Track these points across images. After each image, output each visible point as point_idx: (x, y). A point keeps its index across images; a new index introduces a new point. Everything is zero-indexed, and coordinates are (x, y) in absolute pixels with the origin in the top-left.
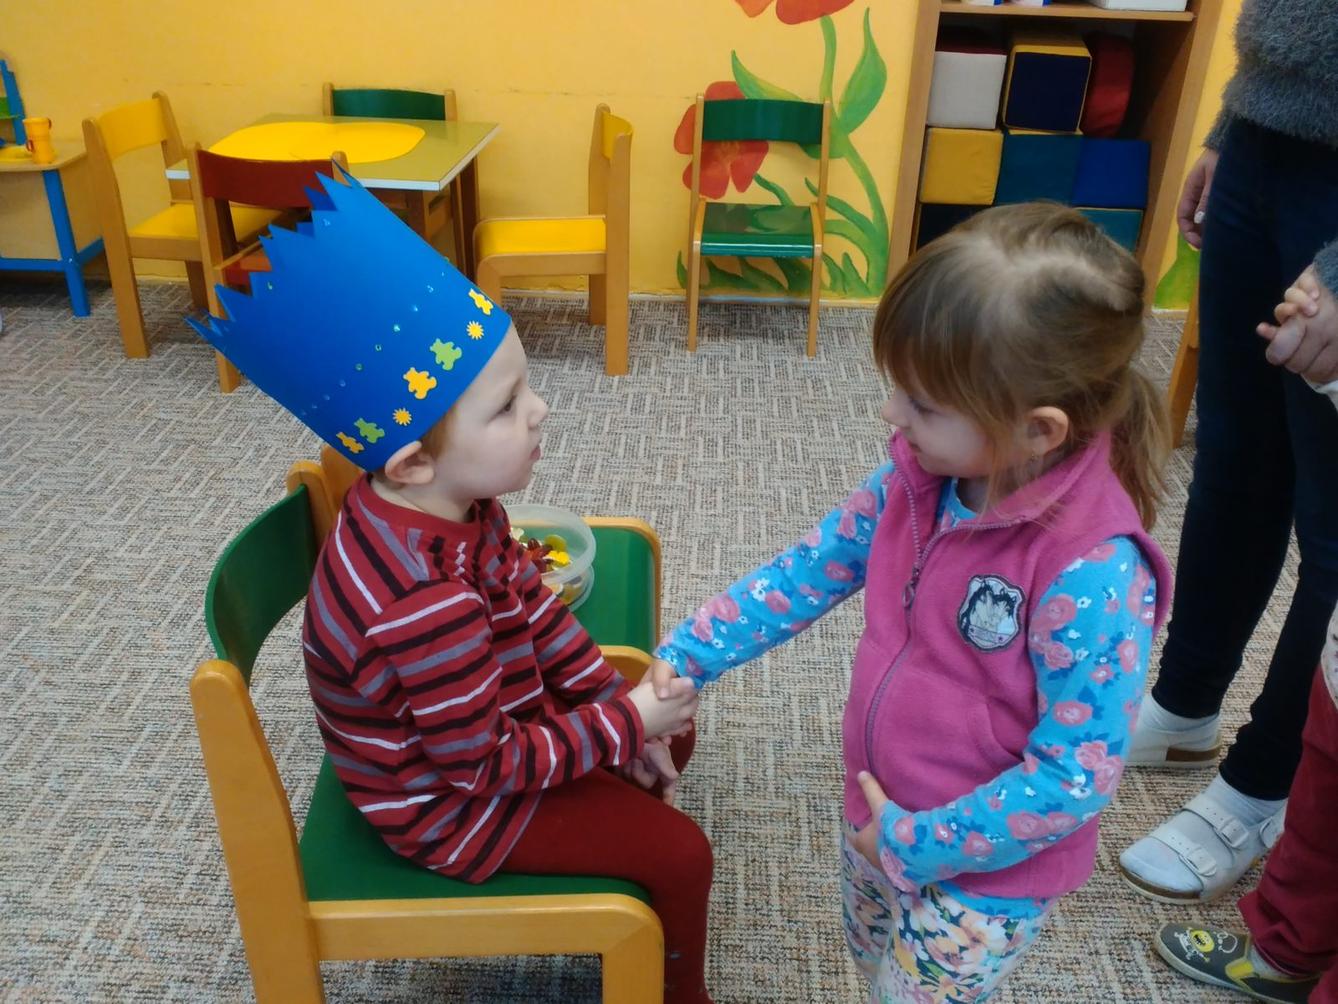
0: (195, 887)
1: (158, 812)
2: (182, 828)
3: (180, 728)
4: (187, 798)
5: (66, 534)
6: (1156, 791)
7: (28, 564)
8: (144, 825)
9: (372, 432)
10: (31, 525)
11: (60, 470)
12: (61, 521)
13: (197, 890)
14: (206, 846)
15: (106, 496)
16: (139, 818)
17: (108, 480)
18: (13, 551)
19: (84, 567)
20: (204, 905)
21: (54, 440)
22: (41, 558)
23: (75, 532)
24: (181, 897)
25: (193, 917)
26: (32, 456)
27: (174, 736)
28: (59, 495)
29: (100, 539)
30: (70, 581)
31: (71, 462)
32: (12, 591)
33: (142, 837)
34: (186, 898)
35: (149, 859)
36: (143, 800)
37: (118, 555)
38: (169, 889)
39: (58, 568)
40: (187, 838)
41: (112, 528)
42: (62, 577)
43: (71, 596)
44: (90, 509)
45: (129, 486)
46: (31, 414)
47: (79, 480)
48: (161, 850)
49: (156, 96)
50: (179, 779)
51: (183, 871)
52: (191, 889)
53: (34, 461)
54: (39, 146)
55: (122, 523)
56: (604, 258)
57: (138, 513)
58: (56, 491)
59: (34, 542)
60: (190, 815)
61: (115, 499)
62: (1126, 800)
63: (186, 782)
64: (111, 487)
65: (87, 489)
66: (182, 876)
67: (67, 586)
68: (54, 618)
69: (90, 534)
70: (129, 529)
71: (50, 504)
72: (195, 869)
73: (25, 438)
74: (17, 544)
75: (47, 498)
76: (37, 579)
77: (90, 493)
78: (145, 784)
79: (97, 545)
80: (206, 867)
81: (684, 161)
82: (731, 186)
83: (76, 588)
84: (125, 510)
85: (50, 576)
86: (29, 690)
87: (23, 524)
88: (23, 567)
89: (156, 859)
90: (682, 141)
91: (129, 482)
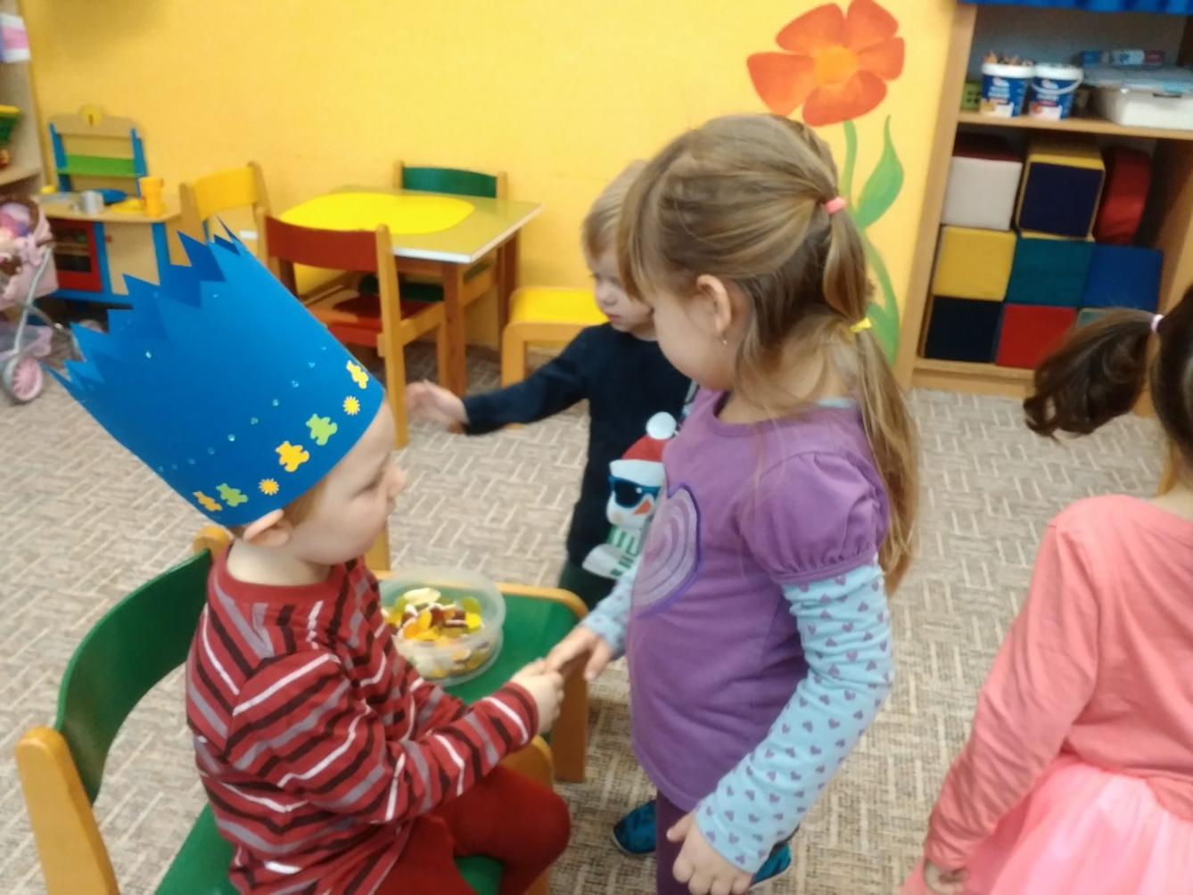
2: (125, 838)
3: (149, 739)
4: (136, 808)
5: (105, 545)
7: (66, 569)
9: (234, 497)
10: (79, 533)
11: (117, 485)
12: (104, 532)
14: (141, 858)
15: (148, 513)
17: (154, 499)
18: (57, 555)
19: (111, 577)
22: (78, 564)
23: (113, 543)
26: (96, 470)
27: (142, 747)
28: (109, 508)
29: (131, 552)
30: (96, 589)
31: (129, 478)
32: (45, 593)
37: (144, 569)
39: (89, 576)
41: (145, 542)
42: (91, 583)
43: (92, 602)
44: (131, 523)
45: (170, 504)
47: (131, 495)
49: (251, 165)
50: (134, 790)
53: (98, 475)
54: (151, 202)
55: (155, 539)
57: (171, 531)
58: (108, 504)
59: (77, 549)
60: (135, 825)
61: (155, 516)
63: (141, 792)
64: (155, 505)
65: (135, 504)
67: (92, 593)
68: (73, 622)
69: (124, 546)
70: (158, 545)
71: (101, 515)
73: (96, 453)
74: (61, 550)
75: (97, 509)
76: (69, 583)
77: (137, 508)
79: (128, 558)
83: (100, 596)
84: (160, 526)
85: (81, 581)
86: (33, 688)
87: (73, 532)
88: (61, 572)
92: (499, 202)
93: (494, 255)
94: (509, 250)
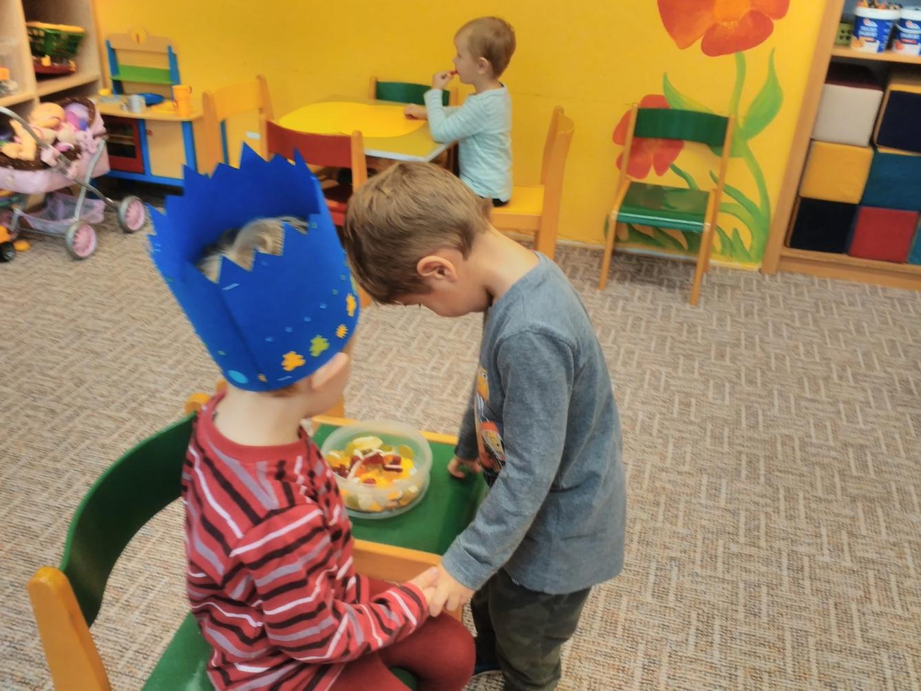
0: (131, 661)
1: (125, 597)
2: (137, 613)
4: (147, 589)
5: (136, 375)
7: (105, 393)
8: (114, 605)
10: (116, 365)
11: (148, 327)
12: (136, 365)
13: (132, 664)
14: (148, 630)
15: (170, 351)
16: (111, 599)
17: (176, 339)
18: (99, 382)
19: (139, 401)
20: (133, 677)
21: (151, 305)
22: (114, 390)
23: (142, 374)
24: (119, 666)
25: (122, 685)
26: (132, 315)
28: (141, 346)
29: (155, 382)
30: (126, 411)
31: (156, 323)
32: (89, 412)
33: (109, 614)
34: (123, 668)
35: (108, 632)
36: (119, 586)
37: (163, 395)
38: (113, 658)
39: (122, 400)
40: (137, 621)
41: (167, 375)
42: (124, 406)
43: (123, 421)
44: (157, 359)
45: (187, 345)
46: (143, 284)
47: (157, 336)
48: (119, 627)
49: (259, 77)
50: (147, 574)
51: (127, 647)
52: (128, 662)
53: (134, 319)
54: (182, 104)
55: (173, 372)
56: (540, 219)
57: (186, 366)
58: (140, 342)
59: (115, 378)
61: (175, 354)
63: (151, 577)
64: (175, 345)
65: (160, 344)
66: (124, 650)
67: (124, 414)
68: (108, 436)
69: (150, 377)
70: (176, 377)
71: (135, 351)
72: (135, 647)
73: (134, 301)
74: (103, 378)
75: (133, 346)
76: (107, 406)
77: (161, 347)
78: (124, 573)
79: (152, 386)
80: (142, 647)
81: (618, 150)
82: (652, 172)
83: (130, 416)
84: (179, 362)
85: (117, 404)
86: (75, 488)
87: (113, 364)
88: (102, 396)
89: (112, 634)
90: (618, 136)
91: (188, 342)
93: (446, 154)
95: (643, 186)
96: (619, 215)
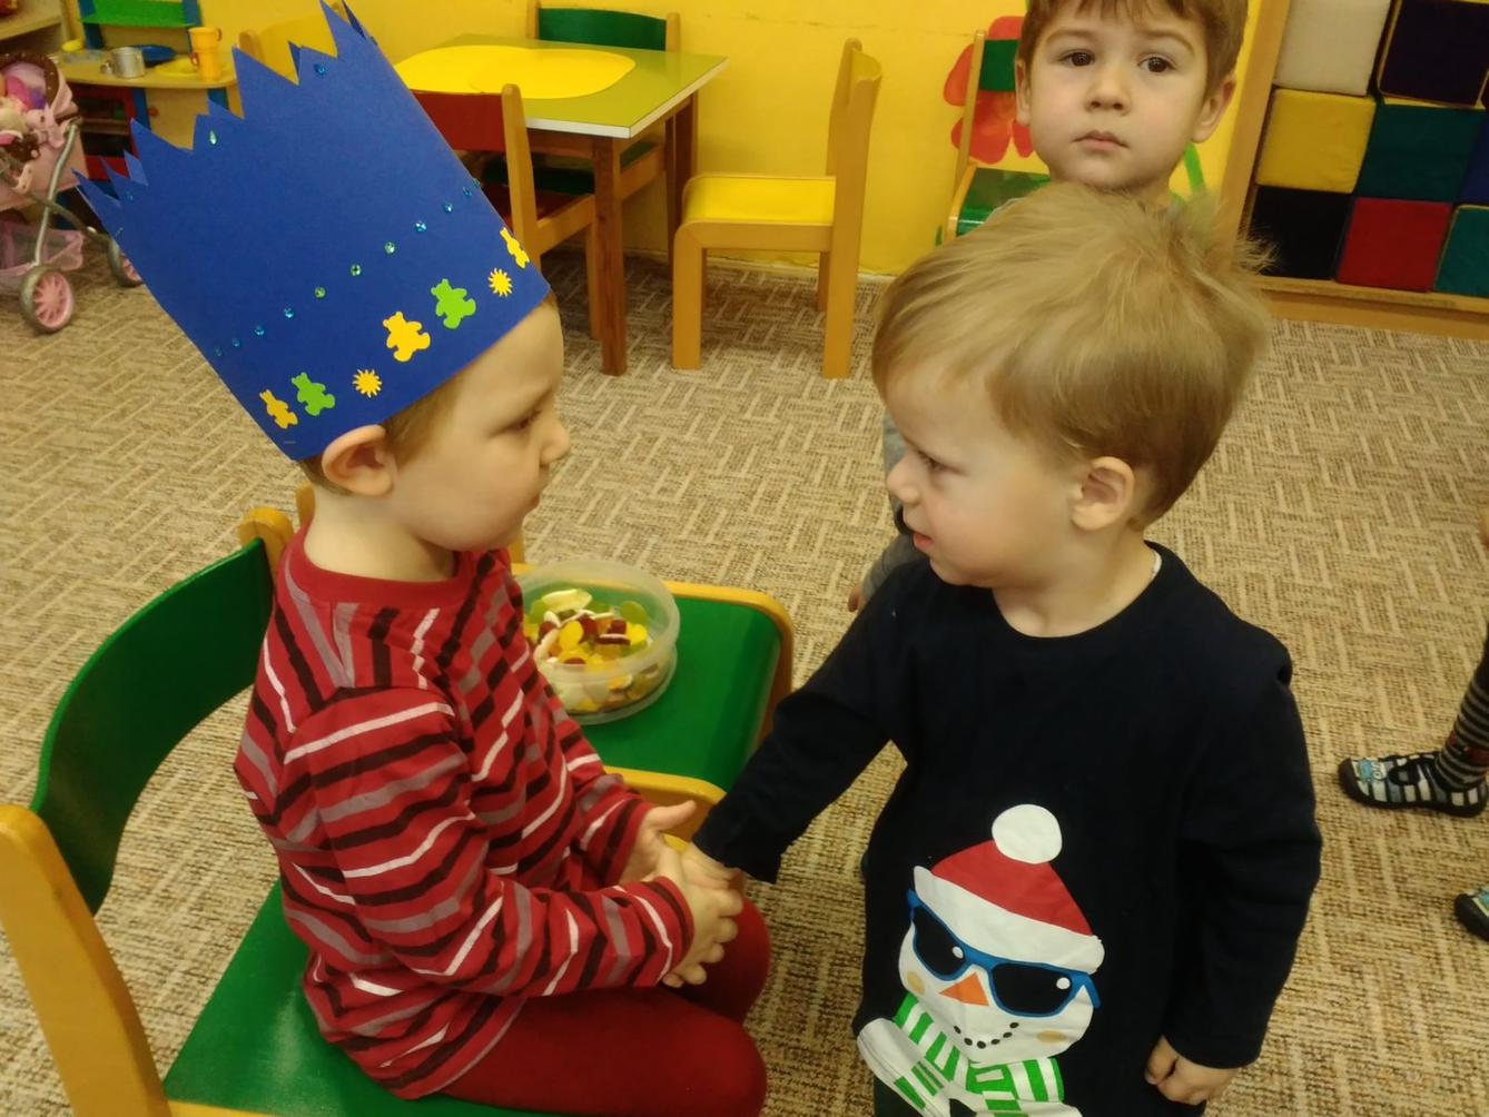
0: (178, 989)
1: (162, 884)
2: (184, 909)
3: (215, 778)
4: (198, 870)
5: (156, 519)
6: (1442, 1039)
7: (105, 552)
8: (142, 898)
9: (316, 398)
10: (122, 505)
11: (171, 441)
12: (156, 503)
13: (180, 993)
14: (204, 936)
15: (212, 479)
16: (138, 888)
17: (221, 458)
18: (93, 534)
19: (164, 562)
20: (182, 1014)
21: (176, 403)
22: (121, 545)
23: (166, 517)
24: (160, 999)
25: (165, 1029)
26: (144, 421)
27: (205, 788)
28: (162, 471)
29: (191, 530)
30: (144, 578)
31: (186, 433)
32: (79, 583)
33: (135, 914)
34: (164, 1001)
35: (136, 943)
36: (149, 866)
37: (206, 551)
38: (148, 986)
39: (136, 561)
40: (186, 922)
41: (208, 517)
42: (138, 571)
44: (190, 491)
45: (241, 467)
46: (158, 370)
47: (189, 455)
48: (153, 935)
50: (196, 845)
51: (171, 966)
52: (173, 990)
53: (147, 427)
54: (207, 61)
55: (220, 512)
56: (830, 231)
57: (241, 502)
58: (160, 466)
59: (119, 525)
60: (196, 893)
61: (221, 482)
62: (1395, 1045)
63: (204, 849)
64: (220, 467)
65: (194, 467)
66: (166, 972)
69: (181, 521)
71: (150, 480)
72: (184, 965)
73: (144, 398)
74: (100, 527)
75: (148, 473)
76: (109, 571)
77: (194, 472)
78: (158, 845)
79: (185, 537)
80: (196, 965)
81: (952, 114)
82: (1012, 150)
84: (228, 496)
85: (125, 568)
87: (114, 502)
88: (99, 556)
89: (143, 945)
90: (953, 89)
91: (241, 462)
92: (668, 55)
93: (662, 129)
94: (682, 122)
95: (1000, 173)
96: (959, 224)
